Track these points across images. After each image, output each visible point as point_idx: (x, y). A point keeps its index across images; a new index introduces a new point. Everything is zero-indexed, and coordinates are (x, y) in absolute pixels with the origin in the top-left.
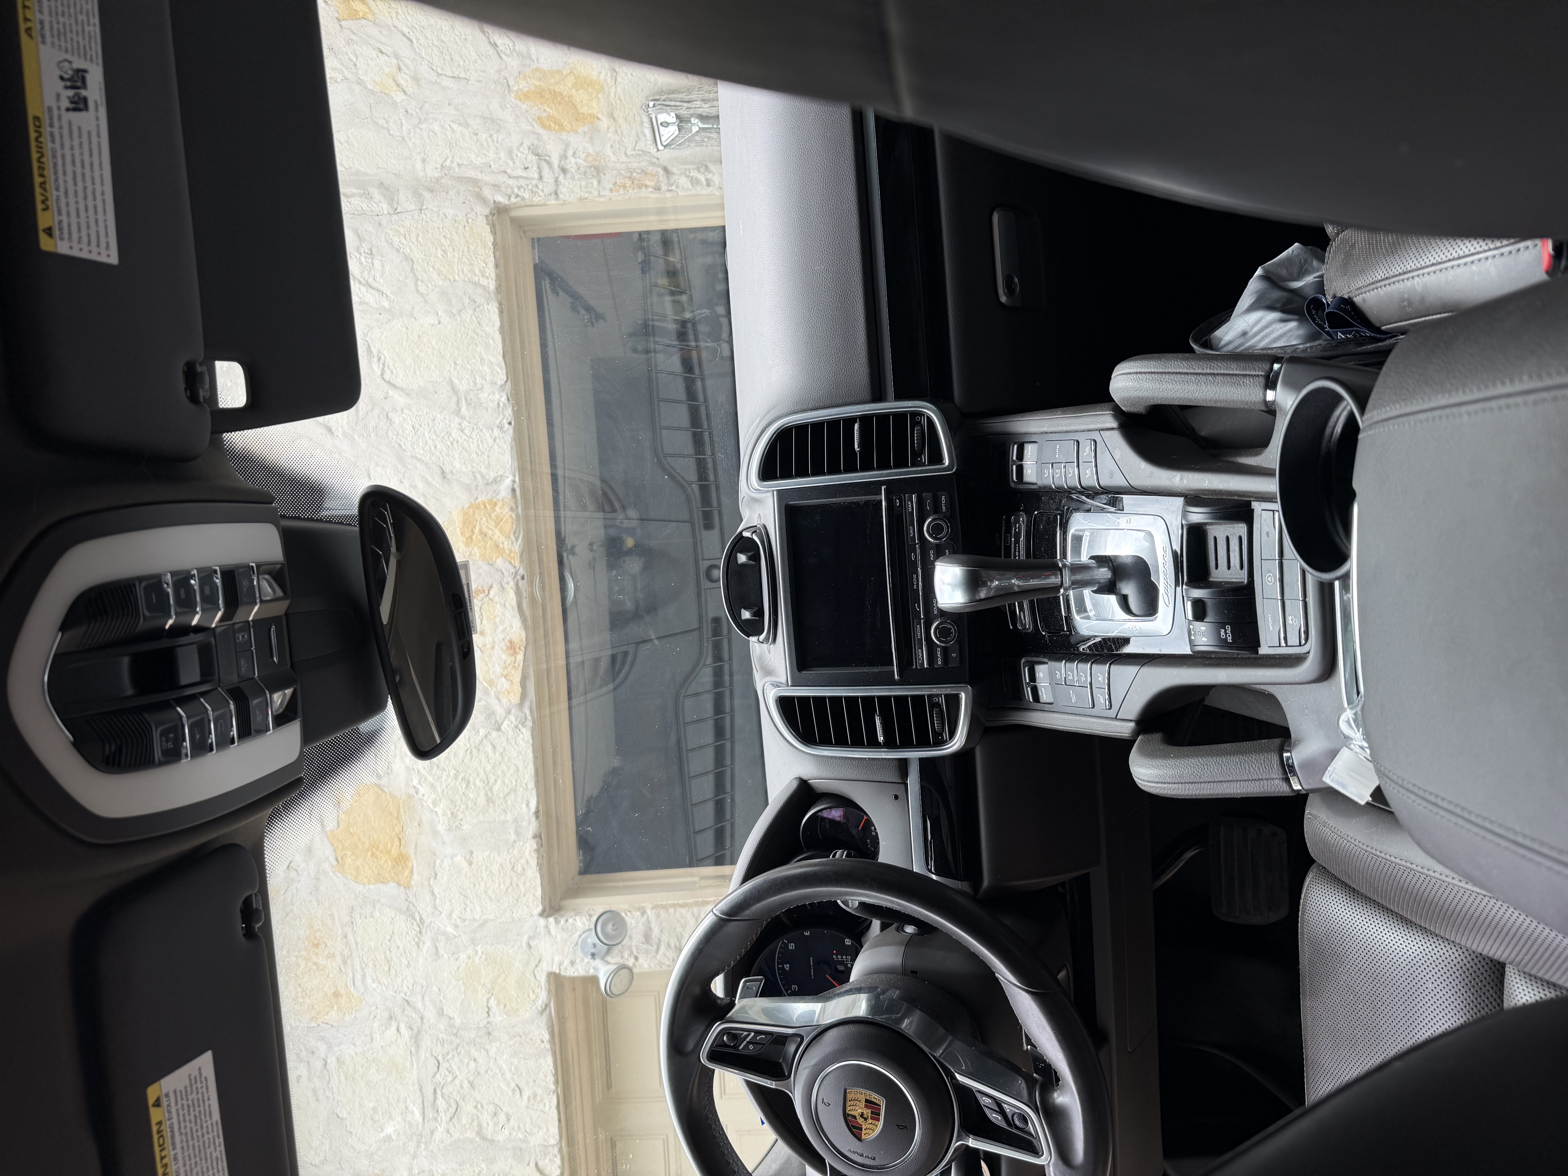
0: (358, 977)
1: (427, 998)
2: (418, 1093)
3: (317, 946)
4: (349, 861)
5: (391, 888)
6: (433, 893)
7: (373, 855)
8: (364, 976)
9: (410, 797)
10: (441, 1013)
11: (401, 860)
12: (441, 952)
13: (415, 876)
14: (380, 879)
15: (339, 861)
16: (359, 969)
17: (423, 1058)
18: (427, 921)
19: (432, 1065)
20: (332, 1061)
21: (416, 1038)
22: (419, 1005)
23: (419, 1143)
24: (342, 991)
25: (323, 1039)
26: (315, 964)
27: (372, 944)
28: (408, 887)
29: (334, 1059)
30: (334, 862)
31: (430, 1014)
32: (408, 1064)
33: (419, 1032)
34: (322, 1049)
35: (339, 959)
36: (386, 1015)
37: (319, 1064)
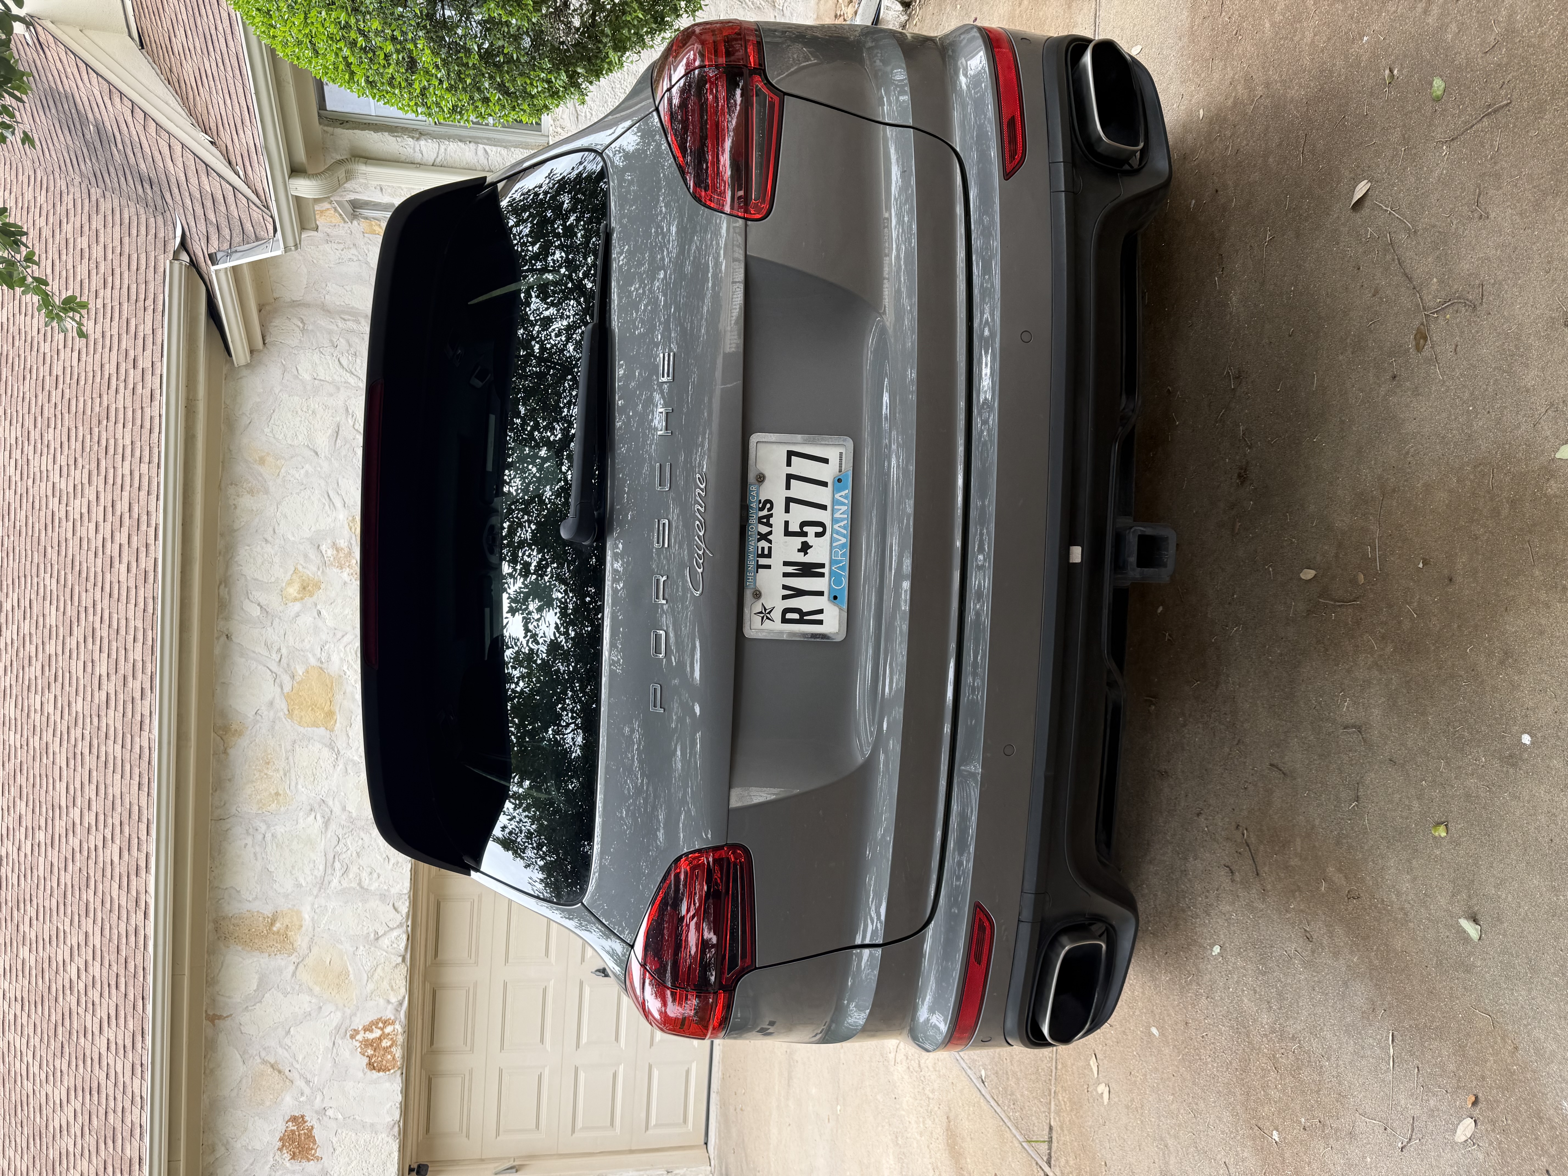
0: (293, 784)
1: (336, 799)
2: (324, 858)
3: (268, 763)
4: (296, 712)
5: (322, 731)
6: (348, 735)
7: (312, 709)
8: (297, 783)
9: (340, 676)
10: (344, 809)
11: (330, 714)
12: (349, 771)
13: (338, 725)
14: (315, 725)
15: (290, 712)
16: (294, 779)
17: (329, 836)
18: (342, 752)
19: (334, 841)
20: (269, 836)
21: (327, 824)
22: (331, 803)
23: (320, 888)
24: (281, 792)
25: (265, 821)
26: (266, 774)
27: (305, 764)
28: (332, 731)
29: (270, 835)
30: (287, 713)
31: (337, 810)
32: (319, 840)
33: (329, 819)
34: (263, 828)
35: (281, 773)
36: (309, 808)
37: (260, 837)
